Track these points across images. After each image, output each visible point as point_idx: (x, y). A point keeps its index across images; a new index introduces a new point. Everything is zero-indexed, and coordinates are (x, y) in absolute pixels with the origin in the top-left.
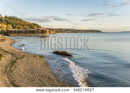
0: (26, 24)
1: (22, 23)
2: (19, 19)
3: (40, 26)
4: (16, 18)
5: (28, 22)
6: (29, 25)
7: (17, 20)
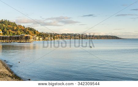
0: (20, 28)
1: (15, 28)
2: (12, 23)
3: (37, 31)
4: (8, 22)
5: (23, 26)
6: (23, 30)
7: (9, 25)
